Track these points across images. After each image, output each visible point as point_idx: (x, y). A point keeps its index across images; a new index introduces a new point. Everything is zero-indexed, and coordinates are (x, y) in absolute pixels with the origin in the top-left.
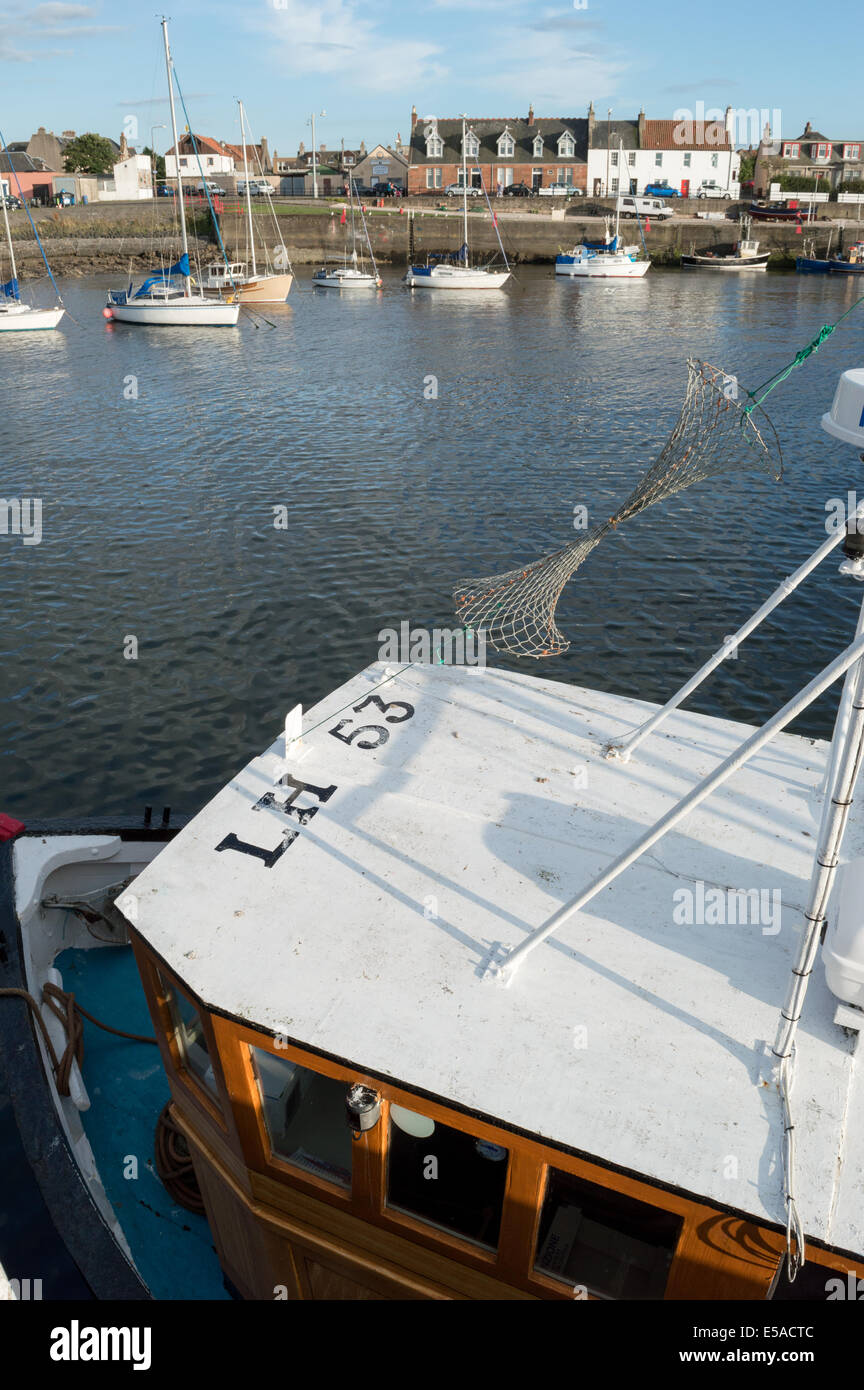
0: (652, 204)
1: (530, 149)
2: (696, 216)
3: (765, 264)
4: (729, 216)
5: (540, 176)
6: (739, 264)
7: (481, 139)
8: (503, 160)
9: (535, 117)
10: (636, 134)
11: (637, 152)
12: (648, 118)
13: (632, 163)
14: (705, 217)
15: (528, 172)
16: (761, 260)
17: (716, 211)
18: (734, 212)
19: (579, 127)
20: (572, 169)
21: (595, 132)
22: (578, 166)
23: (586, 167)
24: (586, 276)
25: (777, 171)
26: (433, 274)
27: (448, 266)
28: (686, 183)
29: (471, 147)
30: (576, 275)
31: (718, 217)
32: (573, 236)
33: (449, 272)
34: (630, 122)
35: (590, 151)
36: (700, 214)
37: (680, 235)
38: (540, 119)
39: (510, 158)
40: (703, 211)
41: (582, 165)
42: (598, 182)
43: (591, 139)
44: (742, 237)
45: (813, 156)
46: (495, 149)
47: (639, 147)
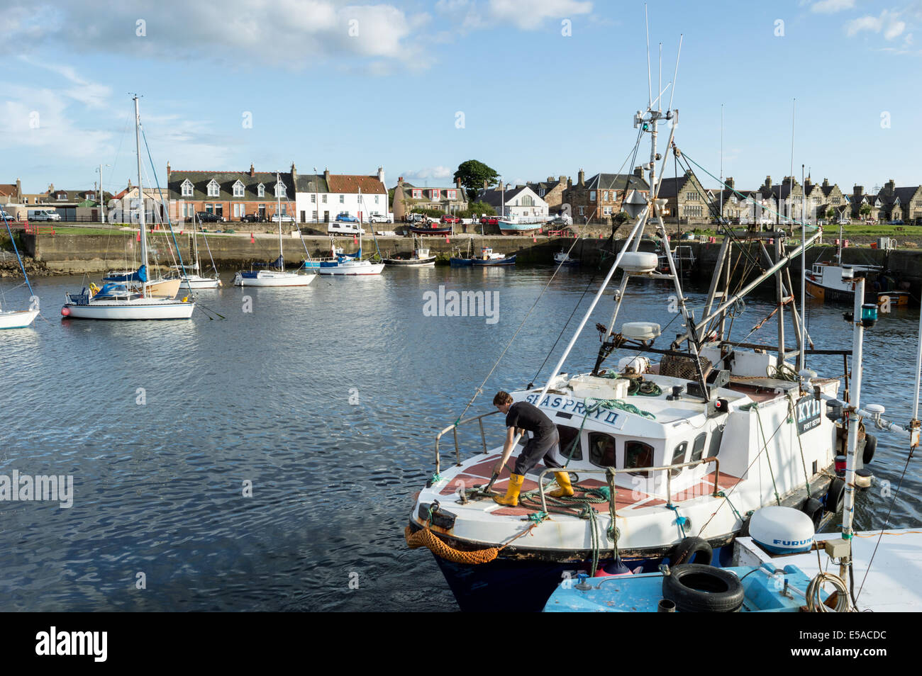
0: (352, 227)
1: (256, 192)
2: (377, 234)
3: (434, 263)
4: (397, 234)
5: (264, 209)
6: (418, 263)
7: (220, 185)
8: (237, 199)
9: (256, 171)
10: (324, 183)
11: (328, 194)
12: (331, 173)
13: (325, 201)
14: (383, 234)
15: (255, 207)
16: (431, 261)
17: (389, 230)
18: (399, 231)
19: (287, 178)
20: (285, 205)
21: (298, 181)
22: (289, 203)
23: (295, 204)
24: (343, 274)
25: (411, 206)
26: (258, 277)
27: (269, 271)
28: (360, 214)
29: (214, 190)
30: (335, 274)
31: (390, 234)
33: (270, 275)
34: (320, 176)
35: (297, 194)
36: (379, 233)
38: (259, 173)
39: (241, 197)
40: (381, 230)
41: (291, 202)
42: (303, 213)
43: (296, 186)
44: (416, 246)
45: (430, 197)
46: (231, 191)
47: (328, 191)
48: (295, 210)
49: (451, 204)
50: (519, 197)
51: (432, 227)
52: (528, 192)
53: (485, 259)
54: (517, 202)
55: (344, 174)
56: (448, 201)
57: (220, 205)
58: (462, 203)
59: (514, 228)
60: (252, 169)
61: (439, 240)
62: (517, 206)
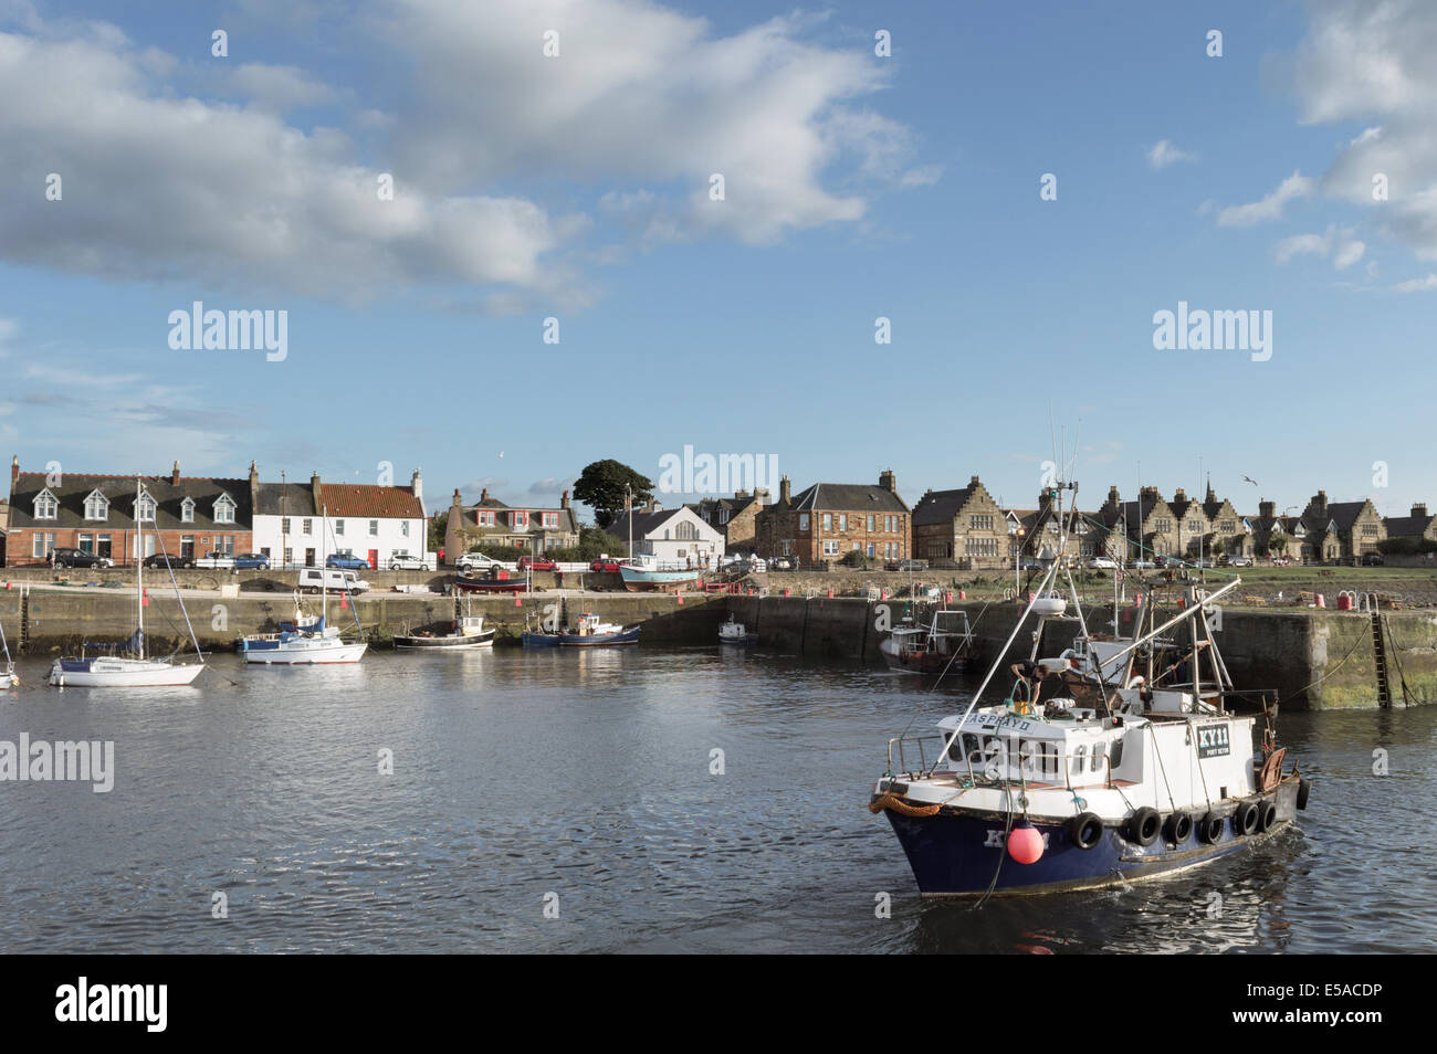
0: (341, 576)
1: (177, 513)
2: (394, 590)
3: (491, 642)
4: (432, 589)
5: (191, 544)
6: (463, 643)
7: (110, 499)
8: (141, 525)
9: (182, 475)
10: (308, 499)
11: (314, 518)
12: (324, 481)
13: (308, 530)
14: (405, 590)
15: (175, 540)
16: (487, 638)
18: (437, 585)
19: (239, 489)
20: (233, 537)
21: (260, 495)
22: (241, 534)
23: (251, 535)
24: (287, 663)
25: (474, 540)
26: (93, 669)
27: (114, 659)
28: (374, 554)
29: (97, 508)
30: (273, 663)
31: (420, 591)
32: (249, 615)
33: (115, 665)
34: (302, 486)
35: (254, 516)
36: (399, 588)
37: (383, 612)
38: (188, 479)
39: (150, 522)
40: (402, 584)
41: (249, 532)
42: (265, 552)
43: (255, 503)
44: (458, 612)
45: (510, 524)
46: (129, 511)
47: (314, 513)
48: (250, 545)
49: (548, 537)
50: (670, 525)
51: (499, 578)
52: (686, 515)
53: (583, 633)
54: (667, 532)
55: (348, 483)
56: (544, 531)
57: (108, 536)
58: (568, 535)
59: (648, 578)
60: (176, 472)
61: (503, 602)
62: (667, 540)
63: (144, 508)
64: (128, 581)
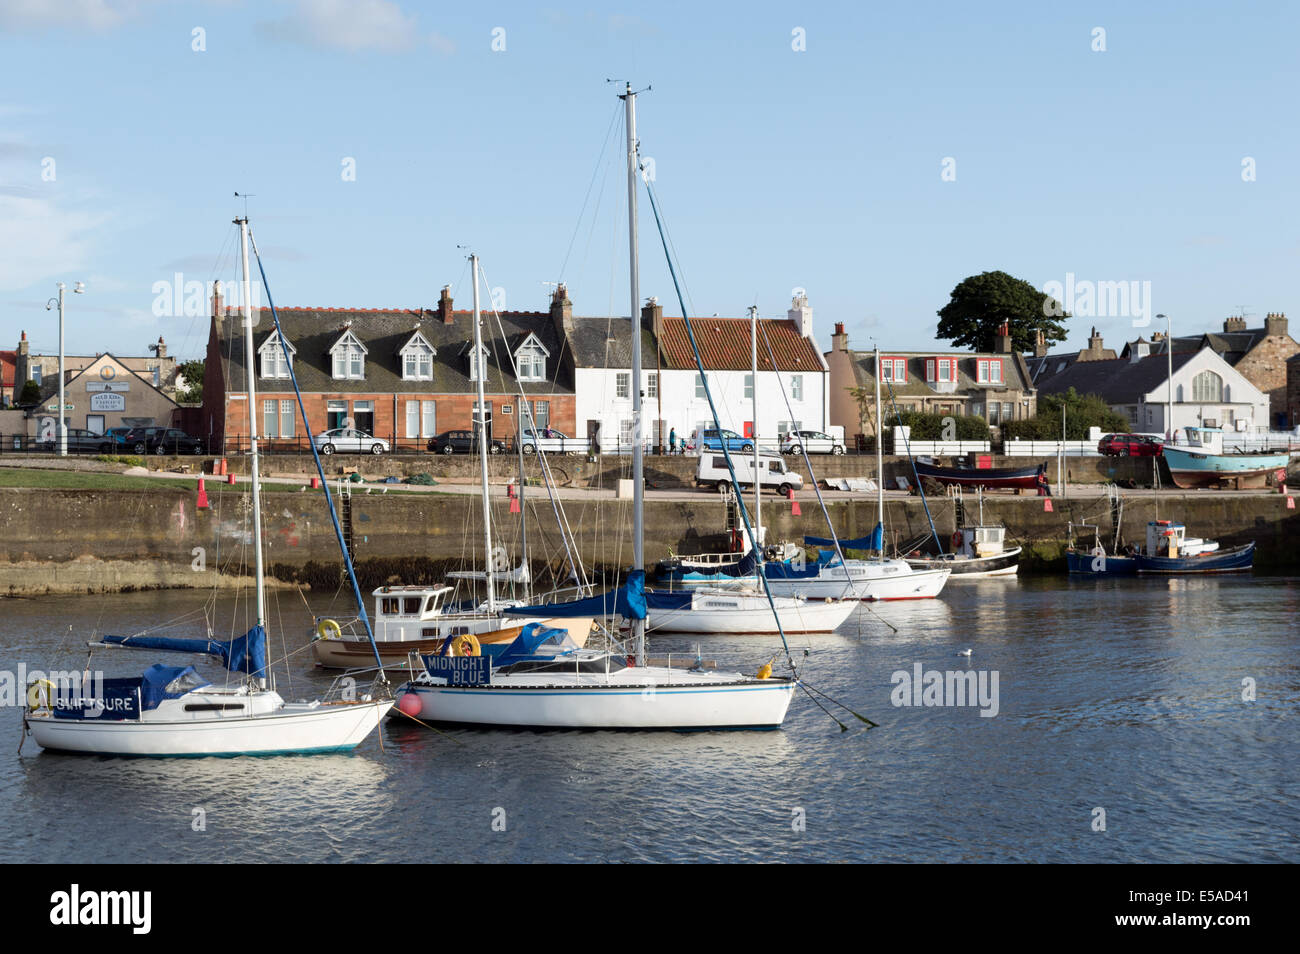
0: (766, 466)
1: (464, 366)
3: (1015, 568)
5: (488, 416)
6: (977, 570)
7: (367, 344)
8: (413, 386)
10: (650, 342)
11: (664, 373)
13: (655, 392)
14: (841, 487)
15: (464, 410)
16: (1010, 561)
17: (856, 475)
19: (547, 325)
20: (545, 403)
21: (577, 335)
22: (557, 398)
23: (573, 399)
28: (750, 427)
29: (349, 361)
32: (662, 527)
35: (577, 369)
36: (831, 482)
39: (425, 382)
40: (834, 476)
41: (564, 396)
42: (594, 427)
43: (573, 350)
44: (960, 520)
45: (930, 379)
46: (395, 365)
47: (664, 366)
48: (572, 417)
49: (991, 399)
50: (1184, 378)
51: (978, 466)
52: (1208, 361)
53: (1173, 554)
54: (1180, 389)
56: (983, 390)
57: (366, 403)
58: (1020, 396)
59: (1210, 467)
60: (444, 303)
61: (1025, 504)
62: (1180, 402)
63: (417, 357)
64: (441, 475)
